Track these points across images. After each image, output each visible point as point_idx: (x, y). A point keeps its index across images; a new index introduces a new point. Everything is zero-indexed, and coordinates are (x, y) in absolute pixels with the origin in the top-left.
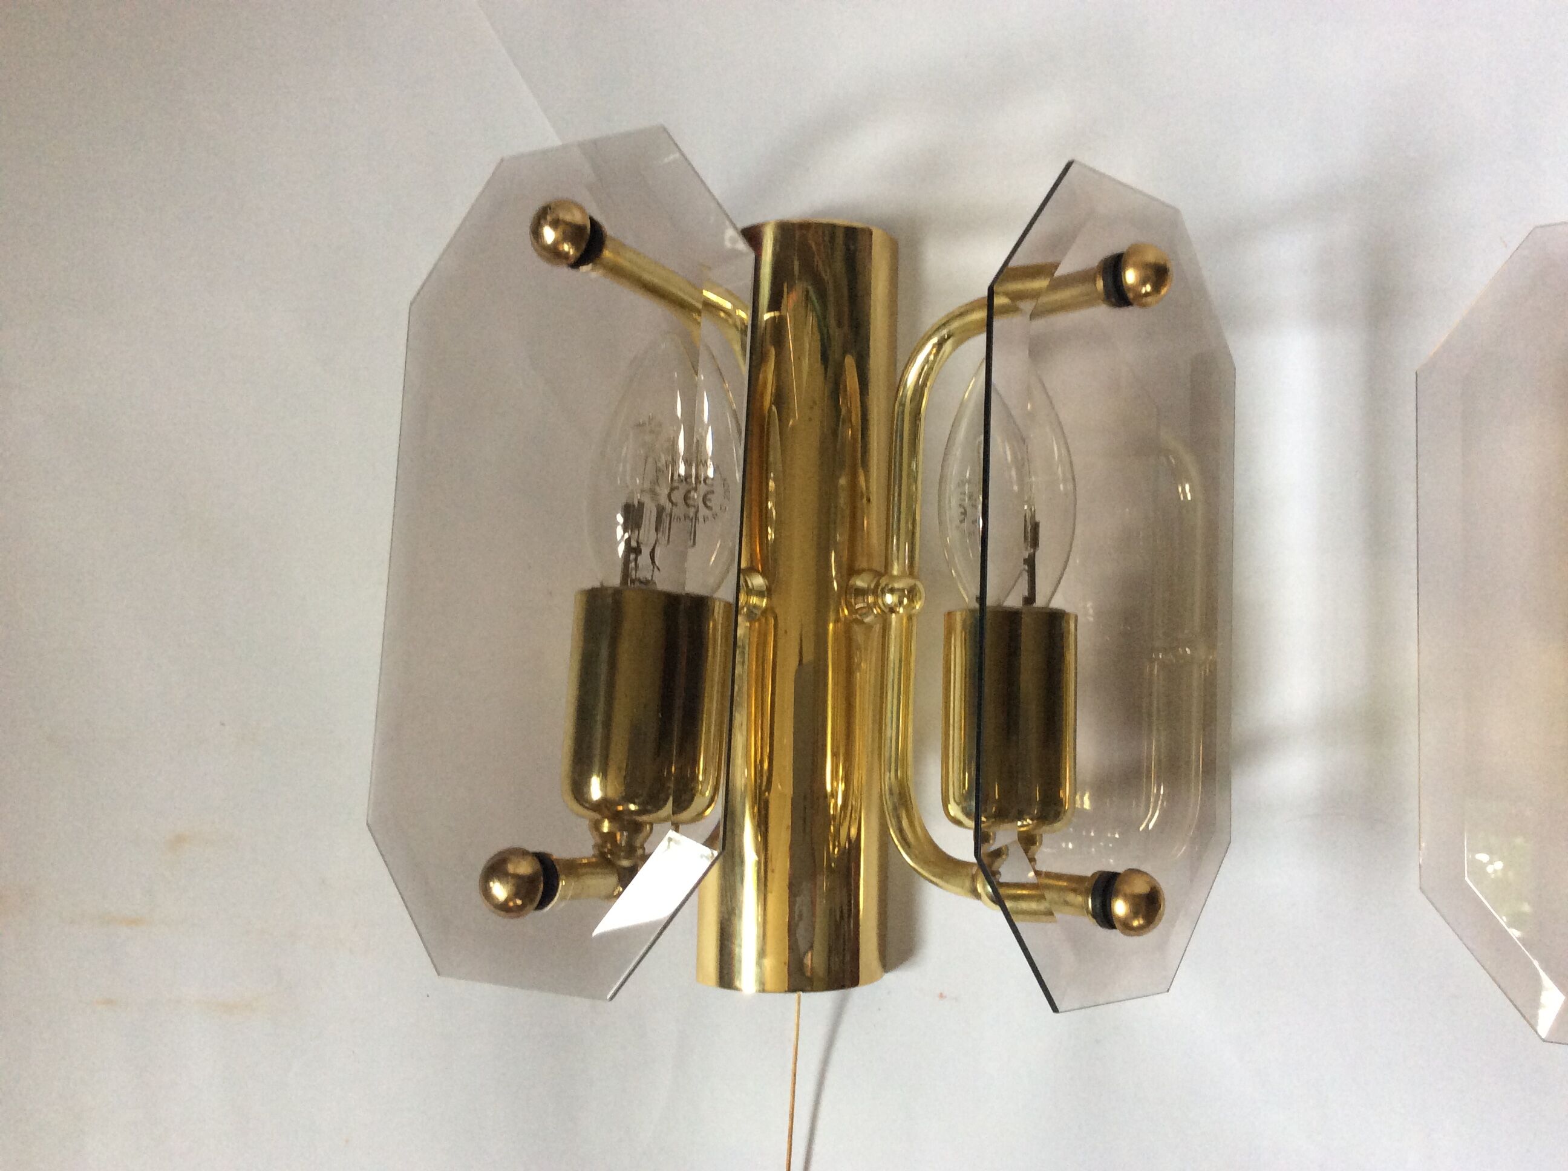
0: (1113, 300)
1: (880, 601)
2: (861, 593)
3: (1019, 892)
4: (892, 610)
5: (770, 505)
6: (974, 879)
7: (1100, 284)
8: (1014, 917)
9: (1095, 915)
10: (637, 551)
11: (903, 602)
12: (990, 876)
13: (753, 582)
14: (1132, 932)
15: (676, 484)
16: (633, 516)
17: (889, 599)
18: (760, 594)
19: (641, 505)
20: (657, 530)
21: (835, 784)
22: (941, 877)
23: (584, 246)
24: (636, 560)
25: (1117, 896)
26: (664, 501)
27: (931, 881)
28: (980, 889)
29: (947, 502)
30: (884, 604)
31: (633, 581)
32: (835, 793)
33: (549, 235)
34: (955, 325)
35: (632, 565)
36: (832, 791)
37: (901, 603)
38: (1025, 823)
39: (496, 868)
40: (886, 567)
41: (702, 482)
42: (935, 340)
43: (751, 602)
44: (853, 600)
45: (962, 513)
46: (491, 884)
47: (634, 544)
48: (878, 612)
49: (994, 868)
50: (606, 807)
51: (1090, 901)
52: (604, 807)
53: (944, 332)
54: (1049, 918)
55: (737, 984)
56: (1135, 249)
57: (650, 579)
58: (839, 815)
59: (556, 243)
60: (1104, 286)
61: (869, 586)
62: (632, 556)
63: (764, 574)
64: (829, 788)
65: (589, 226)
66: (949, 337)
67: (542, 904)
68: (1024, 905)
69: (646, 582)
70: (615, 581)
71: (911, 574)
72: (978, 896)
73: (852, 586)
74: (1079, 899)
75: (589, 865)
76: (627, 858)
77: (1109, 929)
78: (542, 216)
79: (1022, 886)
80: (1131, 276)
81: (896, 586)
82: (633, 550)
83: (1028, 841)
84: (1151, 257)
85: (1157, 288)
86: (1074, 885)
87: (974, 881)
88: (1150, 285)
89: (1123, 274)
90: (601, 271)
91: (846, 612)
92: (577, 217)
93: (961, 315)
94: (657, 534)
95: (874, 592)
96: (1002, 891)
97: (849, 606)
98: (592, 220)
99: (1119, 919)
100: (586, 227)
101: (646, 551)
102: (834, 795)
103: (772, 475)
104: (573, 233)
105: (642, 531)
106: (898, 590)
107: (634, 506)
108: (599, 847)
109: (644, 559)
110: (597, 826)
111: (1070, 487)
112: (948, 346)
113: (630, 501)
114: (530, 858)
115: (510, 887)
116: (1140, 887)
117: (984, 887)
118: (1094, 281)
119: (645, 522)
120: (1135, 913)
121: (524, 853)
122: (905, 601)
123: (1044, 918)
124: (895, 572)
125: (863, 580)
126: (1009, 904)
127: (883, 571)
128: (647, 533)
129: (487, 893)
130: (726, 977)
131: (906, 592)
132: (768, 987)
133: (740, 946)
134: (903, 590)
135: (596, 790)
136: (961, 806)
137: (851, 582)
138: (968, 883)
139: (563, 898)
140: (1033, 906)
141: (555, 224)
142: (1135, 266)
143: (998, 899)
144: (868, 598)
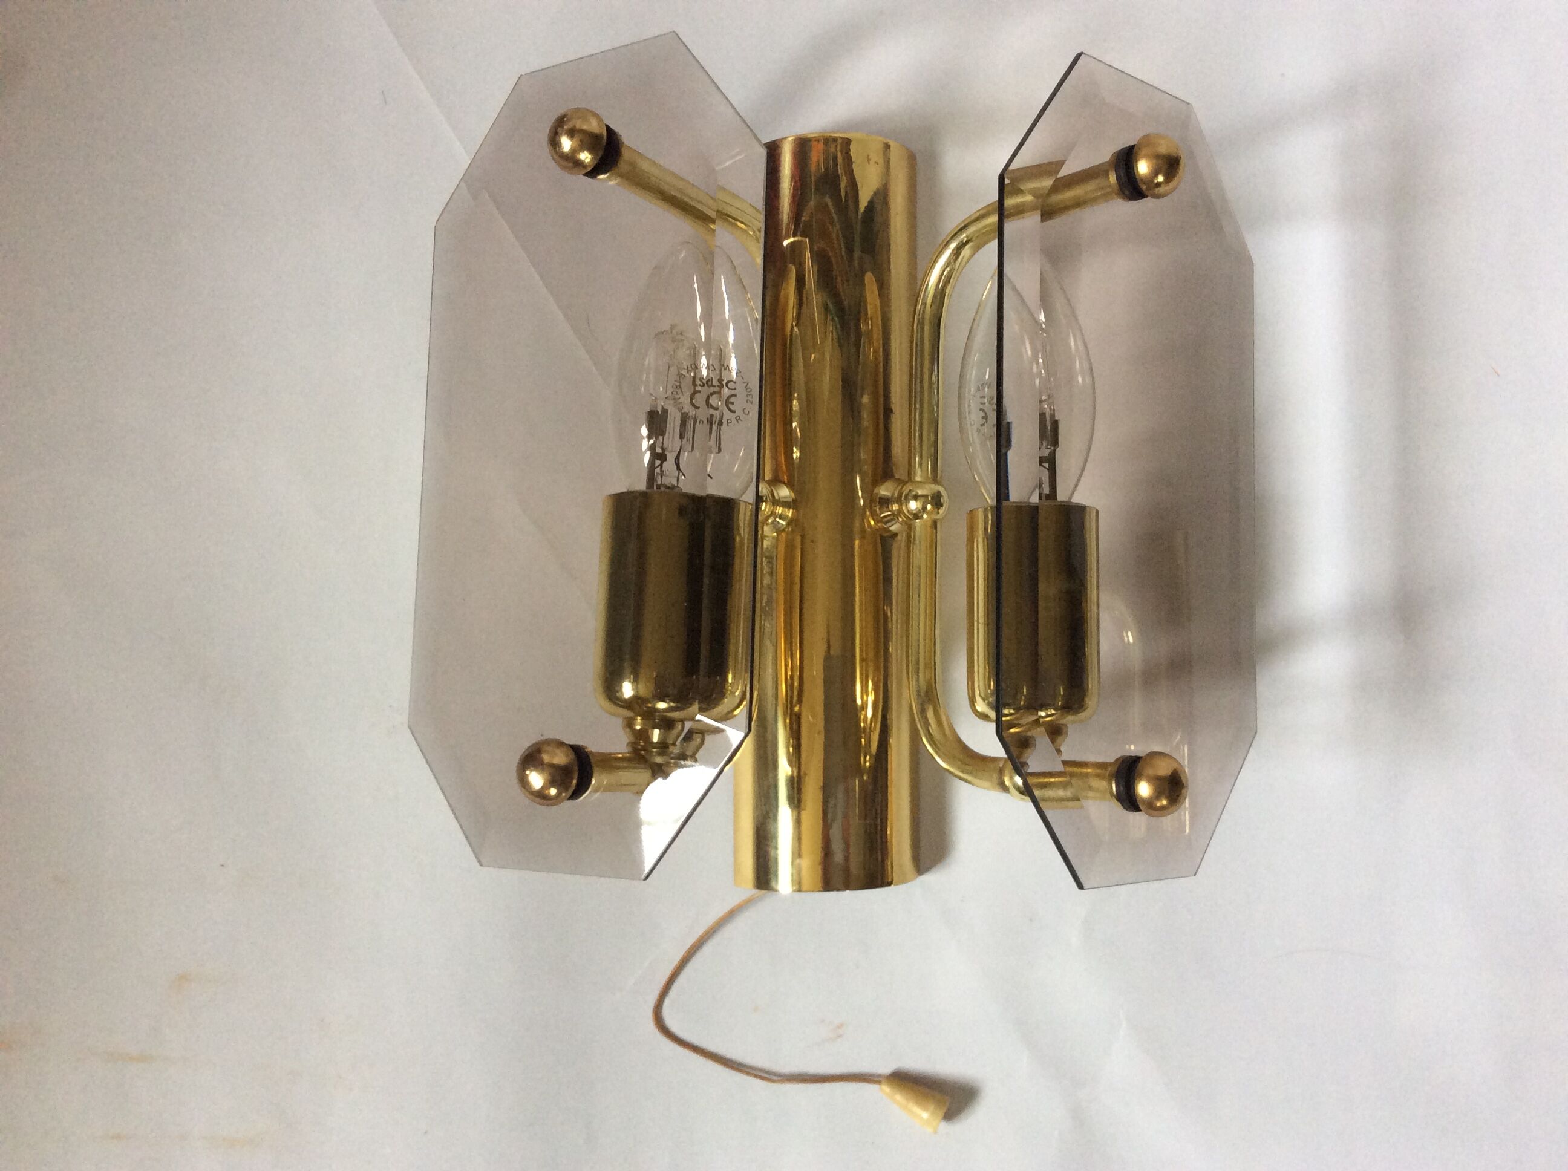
0: (1127, 192)
1: (904, 508)
2: (885, 502)
3: (1046, 780)
4: (917, 516)
5: (794, 424)
6: (1001, 772)
7: (1113, 178)
8: (1042, 805)
9: (1119, 798)
10: (662, 457)
11: (926, 508)
12: (1019, 768)
13: (779, 492)
14: (1156, 813)
15: (698, 388)
16: (656, 422)
17: (913, 505)
18: (786, 505)
19: (665, 411)
20: (682, 436)
21: (865, 697)
22: (970, 773)
23: (601, 153)
24: (661, 465)
25: (1141, 780)
26: (688, 408)
27: (960, 778)
28: (1007, 783)
29: (966, 405)
30: (908, 511)
31: (659, 487)
32: (865, 706)
33: (566, 144)
34: (972, 229)
35: (658, 470)
36: (862, 704)
37: (924, 509)
38: (1049, 713)
39: (531, 759)
40: (909, 474)
41: (725, 386)
42: (953, 245)
43: (777, 512)
44: (878, 510)
45: (983, 418)
46: (528, 772)
47: (659, 450)
48: (903, 520)
49: (1023, 760)
50: (638, 703)
51: (1114, 786)
52: (634, 705)
53: (964, 236)
54: (1076, 803)
55: (773, 884)
56: (1147, 141)
57: (676, 485)
58: (869, 726)
59: (574, 151)
60: (1117, 179)
61: (893, 494)
62: (658, 462)
63: (790, 485)
64: (859, 702)
65: (605, 133)
66: (967, 242)
67: (576, 794)
68: (1050, 793)
69: (672, 488)
70: (641, 485)
71: (935, 480)
72: (1005, 789)
73: (877, 494)
74: (1103, 784)
75: (623, 759)
76: (660, 754)
77: (1133, 811)
78: (559, 126)
79: (1050, 775)
80: (1143, 167)
81: (920, 492)
82: (658, 456)
83: (1055, 732)
84: (1163, 149)
85: (1169, 177)
86: (1099, 771)
87: (1001, 774)
88: (1163, 176)
89: (1134, 164)
90: (619, 180)
91: (872, 522)
92: (593, 126)
93: (977, 220)
94: (682, 441)
95: (899, 500)
96: (1032, 781)
97: (874, 514)
98: (608, 129)
99: (1143, 800)
100: (603, 137)
101: (671, 457)
102: (864, 707)
103: (796, 395)
104: (590, 141)
105: (666, 438)
106: (922, 496)
107: (658, 412)
108: (633, 745)
109: (669, 465)
110: (629, 724)
111: (1088, 380)
112: (966, 252)
113: (654, 409)
114: (565, 749)
115: (546, 775)
116: (1164, 769)
117: (1011, 778)
118: (1108, 175)
119: (669, 430)
120: (1158, 794)
121: (560, 744)
122: (929, 507)
123: (1070, 804)
124: (918, 479)
125: (887, 490)
126: (1037, 793)
127: (907, 480)
128: (671, 441)
129: (523, 781)
130: (764, 876)
131: (930, 498)
132: (804, 888)
133: (776, 848)
134: (926, 496)
135: (627, 690)
136: (986, 702)
137: (876, 491)
138: (995, 776)
139: (596, 790)
140: (1061, 793)
141: (571, 133)
142: (1147, 157)
143: (1027, 791)
144: (892, 506)
